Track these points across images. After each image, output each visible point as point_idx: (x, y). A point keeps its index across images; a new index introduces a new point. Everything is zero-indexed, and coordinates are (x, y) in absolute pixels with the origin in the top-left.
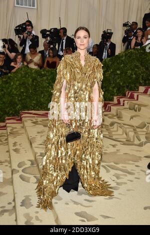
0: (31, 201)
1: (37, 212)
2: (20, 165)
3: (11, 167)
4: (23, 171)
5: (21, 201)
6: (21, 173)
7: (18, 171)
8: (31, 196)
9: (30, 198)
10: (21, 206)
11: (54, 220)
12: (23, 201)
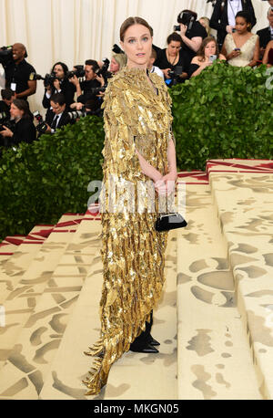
0: (210, 342)
1: (221, 366)
2: (193, 268)
3: (175, 270)
4: (199, 279)
5: (190, 339)
6: (195, 282)
7: (189, 279)
8: (210, 331)
9: (209, 334)
10: (188, 348)
11: (257, 388)
12: (193, 338)
